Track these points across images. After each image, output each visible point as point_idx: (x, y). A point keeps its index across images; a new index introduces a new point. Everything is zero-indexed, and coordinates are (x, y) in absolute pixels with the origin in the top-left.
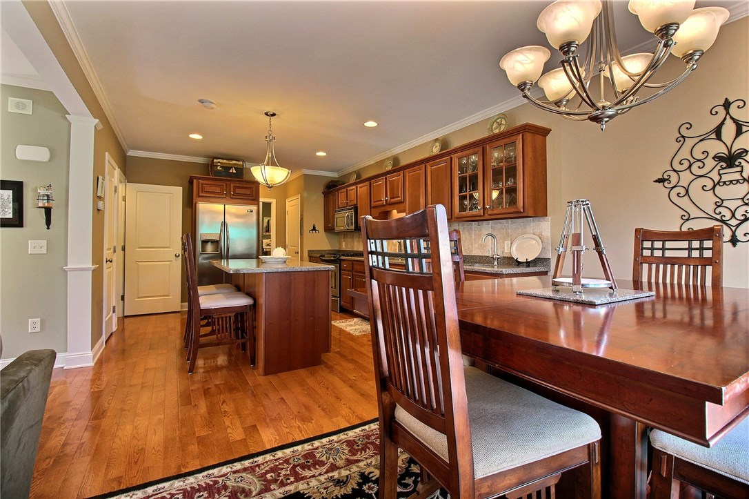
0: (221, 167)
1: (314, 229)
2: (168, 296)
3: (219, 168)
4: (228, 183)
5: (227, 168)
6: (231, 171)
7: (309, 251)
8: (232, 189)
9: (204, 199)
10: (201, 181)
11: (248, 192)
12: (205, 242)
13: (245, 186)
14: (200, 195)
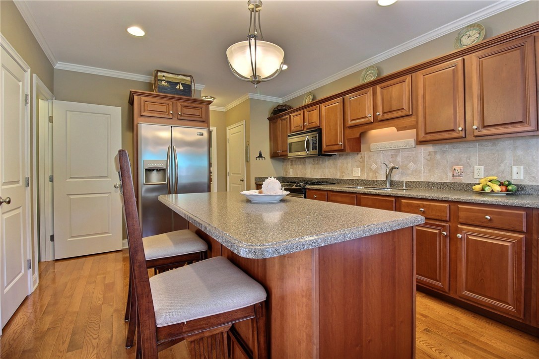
0: (167, 82)
1: (260, 156)
2: (107, 233)
3: (163, 83)
4: (175, 102)
5: (174, 84)
6: (178, 87)
7: (256, 179)
8: (179, 108)
9: (147, 119)
10: (143, 98)
11: (197, 112)
12: (149, 171)
13: (194, 105)
14: (143, 114)
